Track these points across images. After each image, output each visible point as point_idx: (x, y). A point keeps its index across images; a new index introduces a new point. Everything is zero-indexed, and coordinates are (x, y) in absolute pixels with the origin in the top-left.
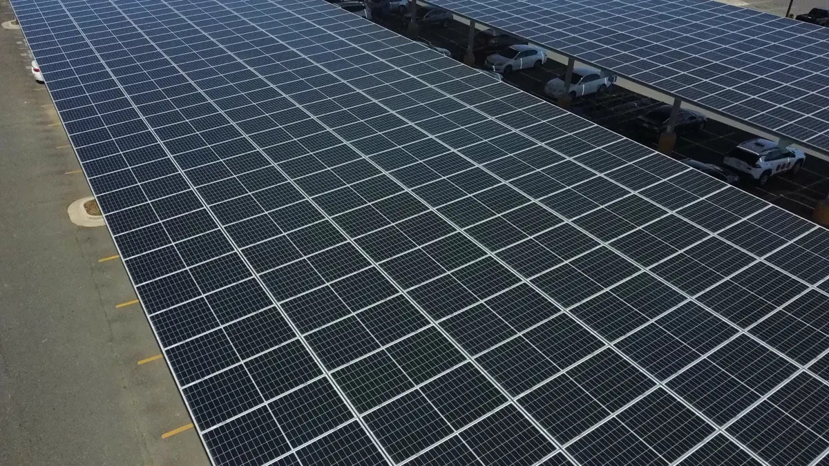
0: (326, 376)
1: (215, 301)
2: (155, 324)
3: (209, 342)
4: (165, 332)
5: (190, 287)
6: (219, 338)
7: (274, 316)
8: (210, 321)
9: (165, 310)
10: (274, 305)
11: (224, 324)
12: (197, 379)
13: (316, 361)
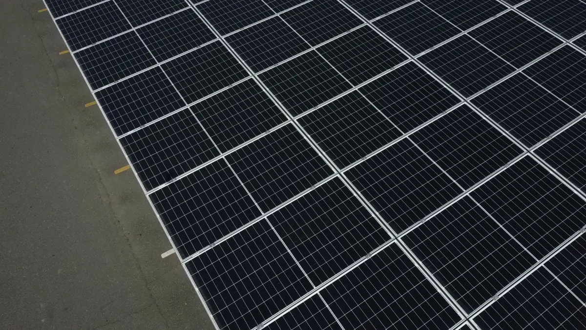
0: (292, 122)
1: (148, 35)
2: (80, 62)
3: (146, 82)
4: (93, 72)
5: (117, 19)
6: (157, 78)
7: (220, 52)
8: (144, 59)
9: (91, 46)
10: (218, 39)
11: (162, 61)
12: (136, 127)
13: (276, 105)
